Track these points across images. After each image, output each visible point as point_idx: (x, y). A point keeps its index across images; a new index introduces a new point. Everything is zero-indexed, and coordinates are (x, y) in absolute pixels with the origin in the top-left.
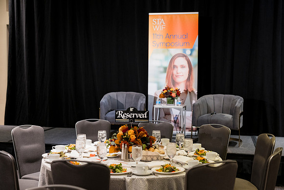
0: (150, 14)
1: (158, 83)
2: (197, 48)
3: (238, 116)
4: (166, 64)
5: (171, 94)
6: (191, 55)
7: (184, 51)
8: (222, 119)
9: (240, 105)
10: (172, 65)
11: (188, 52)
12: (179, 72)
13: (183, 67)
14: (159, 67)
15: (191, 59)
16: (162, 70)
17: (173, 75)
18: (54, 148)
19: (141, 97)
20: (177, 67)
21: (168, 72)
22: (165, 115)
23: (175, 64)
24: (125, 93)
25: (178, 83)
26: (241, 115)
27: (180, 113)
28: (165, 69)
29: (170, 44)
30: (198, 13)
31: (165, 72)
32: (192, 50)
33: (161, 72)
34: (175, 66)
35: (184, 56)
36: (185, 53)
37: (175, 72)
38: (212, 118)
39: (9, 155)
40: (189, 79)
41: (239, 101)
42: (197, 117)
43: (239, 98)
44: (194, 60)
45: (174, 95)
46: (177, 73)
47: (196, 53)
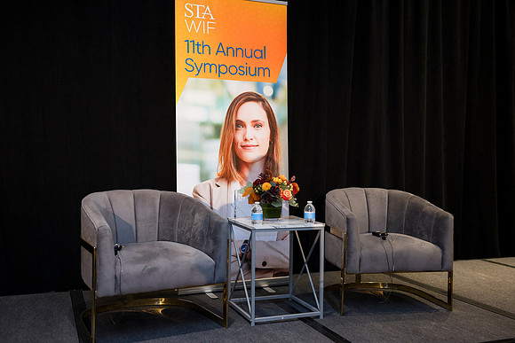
1: (201, 164)
2: (285, 83)
4: (220, 118)
6: (273, 97)
12: (248, 137)
13: (257, 125)
14: (203, 124)
16: (210, 130)
20: (244, 125)
21: (224, 136)
23: (240, 117)
25: (247, 165)
28: (217, 128)
29: (228, 70)
30: (285, 3)
31: (217, 135)
32: (276, 87)
33: (208, 138)
37: (239, 137)
40: (270, 154)
44: (281, 110)
45: (288, 194)
46: (246, 140)
47: (283, 94)
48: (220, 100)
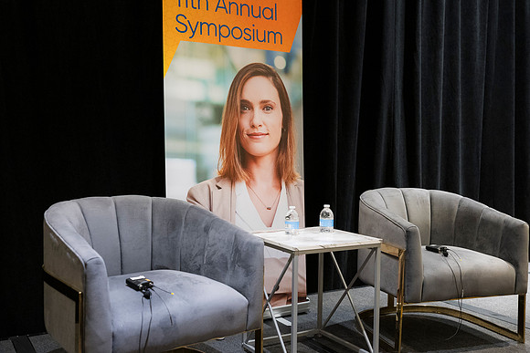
2: (300, 53)
4: (220, 95)
6: (287, 70)
7: (270, 56)
11: (280, 63)
12: (256, 122)
13: (266, 106)
15: (287, 84)
16: (208, 113)
17: (239, 131)
20: (251, 106)
21: (226, 121)
23: (246, 96)
25: (255, 159)
28: (218, 110)
29: (231, 32)
35: (270, 73)
37: (245, 124)
40: (283, 146)
44: (294, 87)
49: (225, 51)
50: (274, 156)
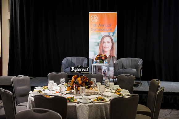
0: (90, 13)
1: (94, 52)
2: (116, 32)
3: (140, 70)
4: (99, 41)
5: (102, 57)
6: (113, 36)
7: (109, 33)
8: (130, 71)
9: (141, 63)
10: (102, 42)
11: (111, 34)
12: (106, 45)
13: (108, 42)
14: (95, 43)
15: (113, 38)
16: (97, 44)
17: (103, 47)
18: (36, 88)
19: (85, 60)
20: (105, 43)
22: (99, 70)
23: (104, 41)
24: (76, 57)
25: (106, 52)
26: (141, 69)
27: (107, 68)
28: (98, 43)
29: (101, 30)
30: (116, 12)
32: (113, 33)
33: (96, 46)
34: (104, 42)
35: (109, 36)
36: (110, 35)
37: (104, 45)
38: (125, 71)
39: (10, 92)
40: (112, 49)
41: (140, 62)
42: (116, 70)
43: (140, 60)
44: (115, 38)
45: (103, 58)
46: (105, 46)
47: (116, 35)
48: (99, 37)
49: (100, 33)
50: (110, 51)
